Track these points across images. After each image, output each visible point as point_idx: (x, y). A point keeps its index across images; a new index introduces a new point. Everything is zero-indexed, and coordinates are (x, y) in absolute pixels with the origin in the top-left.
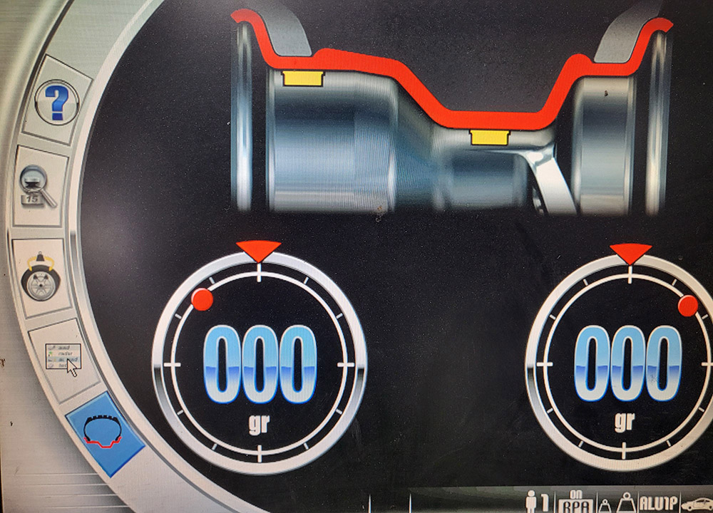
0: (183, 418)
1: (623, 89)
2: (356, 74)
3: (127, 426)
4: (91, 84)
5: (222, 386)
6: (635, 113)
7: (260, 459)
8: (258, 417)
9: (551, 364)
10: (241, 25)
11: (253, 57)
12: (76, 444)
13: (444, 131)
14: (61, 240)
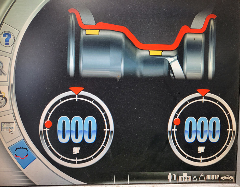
0: (50, 148)
1: (200, 37)
2: (111, 31)
3: (30, 151)
4: (19, 33)
5: (64, 137)
6: (204, 45)
7: (77, 163)
8: (76, 148)
9: (177, 130)
10: (71, 14)
11: (75, 25)
12: (12, 157)
13: (140, 51)
14: (8, 86)
